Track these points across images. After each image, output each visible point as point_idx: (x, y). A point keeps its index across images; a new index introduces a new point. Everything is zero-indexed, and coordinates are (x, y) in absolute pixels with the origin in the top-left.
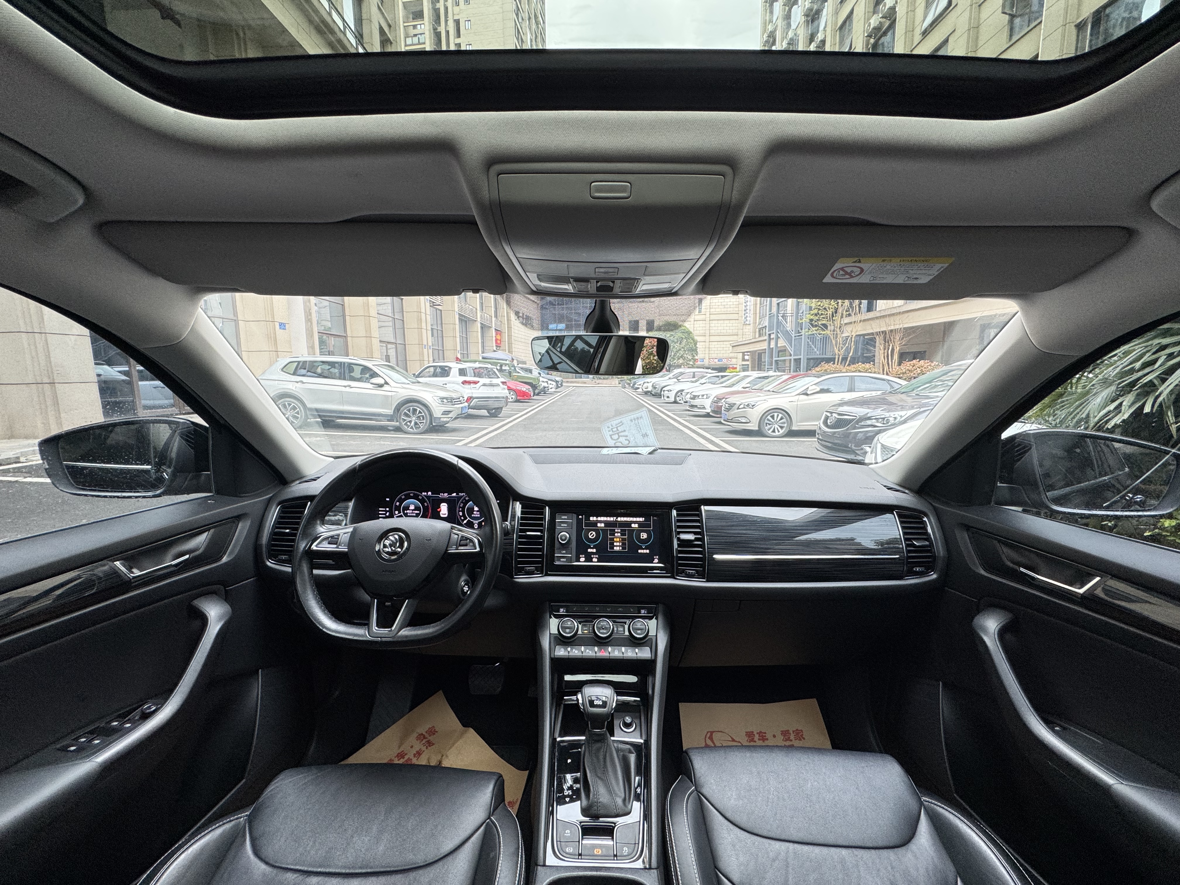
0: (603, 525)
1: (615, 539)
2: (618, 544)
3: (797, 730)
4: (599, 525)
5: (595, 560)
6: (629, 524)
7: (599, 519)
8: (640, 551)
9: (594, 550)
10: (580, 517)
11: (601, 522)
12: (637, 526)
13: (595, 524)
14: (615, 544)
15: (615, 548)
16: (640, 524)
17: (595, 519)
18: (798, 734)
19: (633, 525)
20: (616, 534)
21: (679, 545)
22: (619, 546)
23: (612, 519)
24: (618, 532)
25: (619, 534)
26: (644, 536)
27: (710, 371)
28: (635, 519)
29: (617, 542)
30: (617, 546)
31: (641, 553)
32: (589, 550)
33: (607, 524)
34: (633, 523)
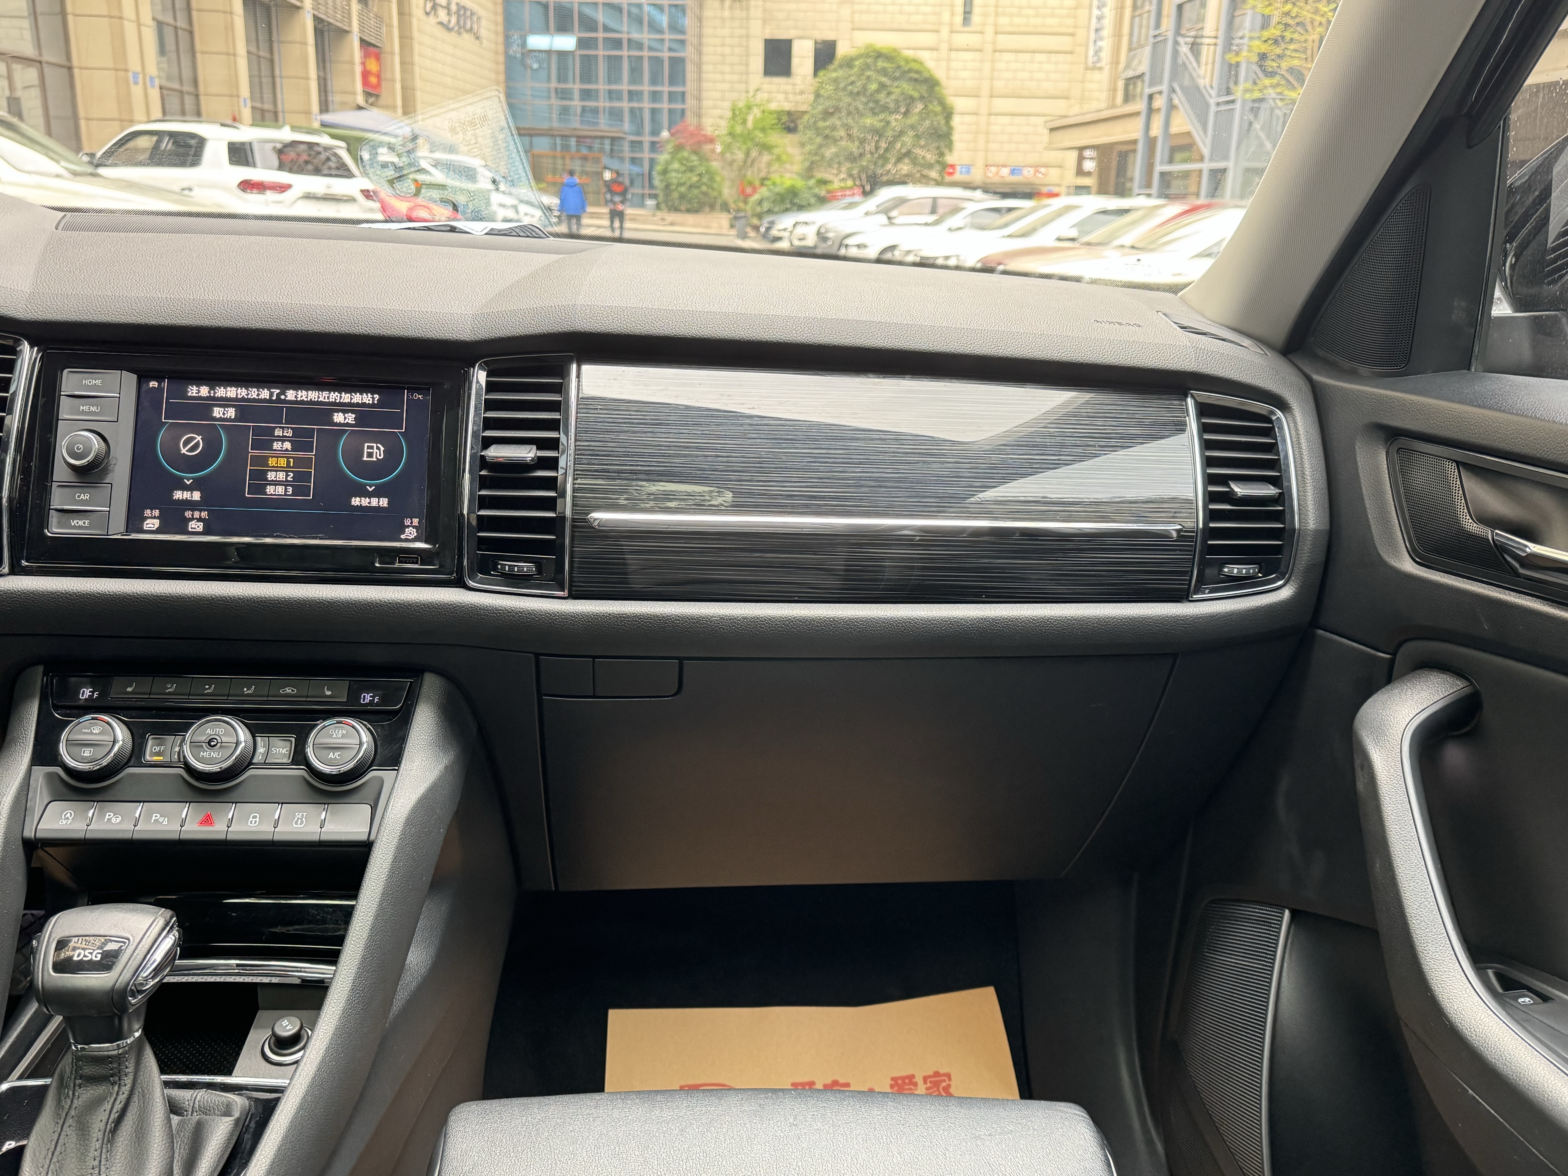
0: (231, 413)
1: (272, 462)
2: (281, 476)
3: (937, 1074)
4: (217, 412)
5: (196, 526)
6: (323, 413)
7: (221, 392)
8: (356, 501)
9: (197, 496)
10: (153, 384)
11: (225, 402)
12: (351, 418)
13: (203, 408)
14: (271, 476)
15: (270, 490)
16: (363, 415)
17: (204, 391)
18: (936, 1084)
19: (339, 418)
20: (277, 445)
21: (484, 483)
22: (285, 484)
23: (265, 394)
24: (283, 439)
25: (288, 445)
26: (375, 452)
27: (978, 194)
28: (346, 398)
29: (276, 469)
30: (276, 483)
31: (360, 508)
32: (178, 495)
33: (245, 409)
34: (338, 411)
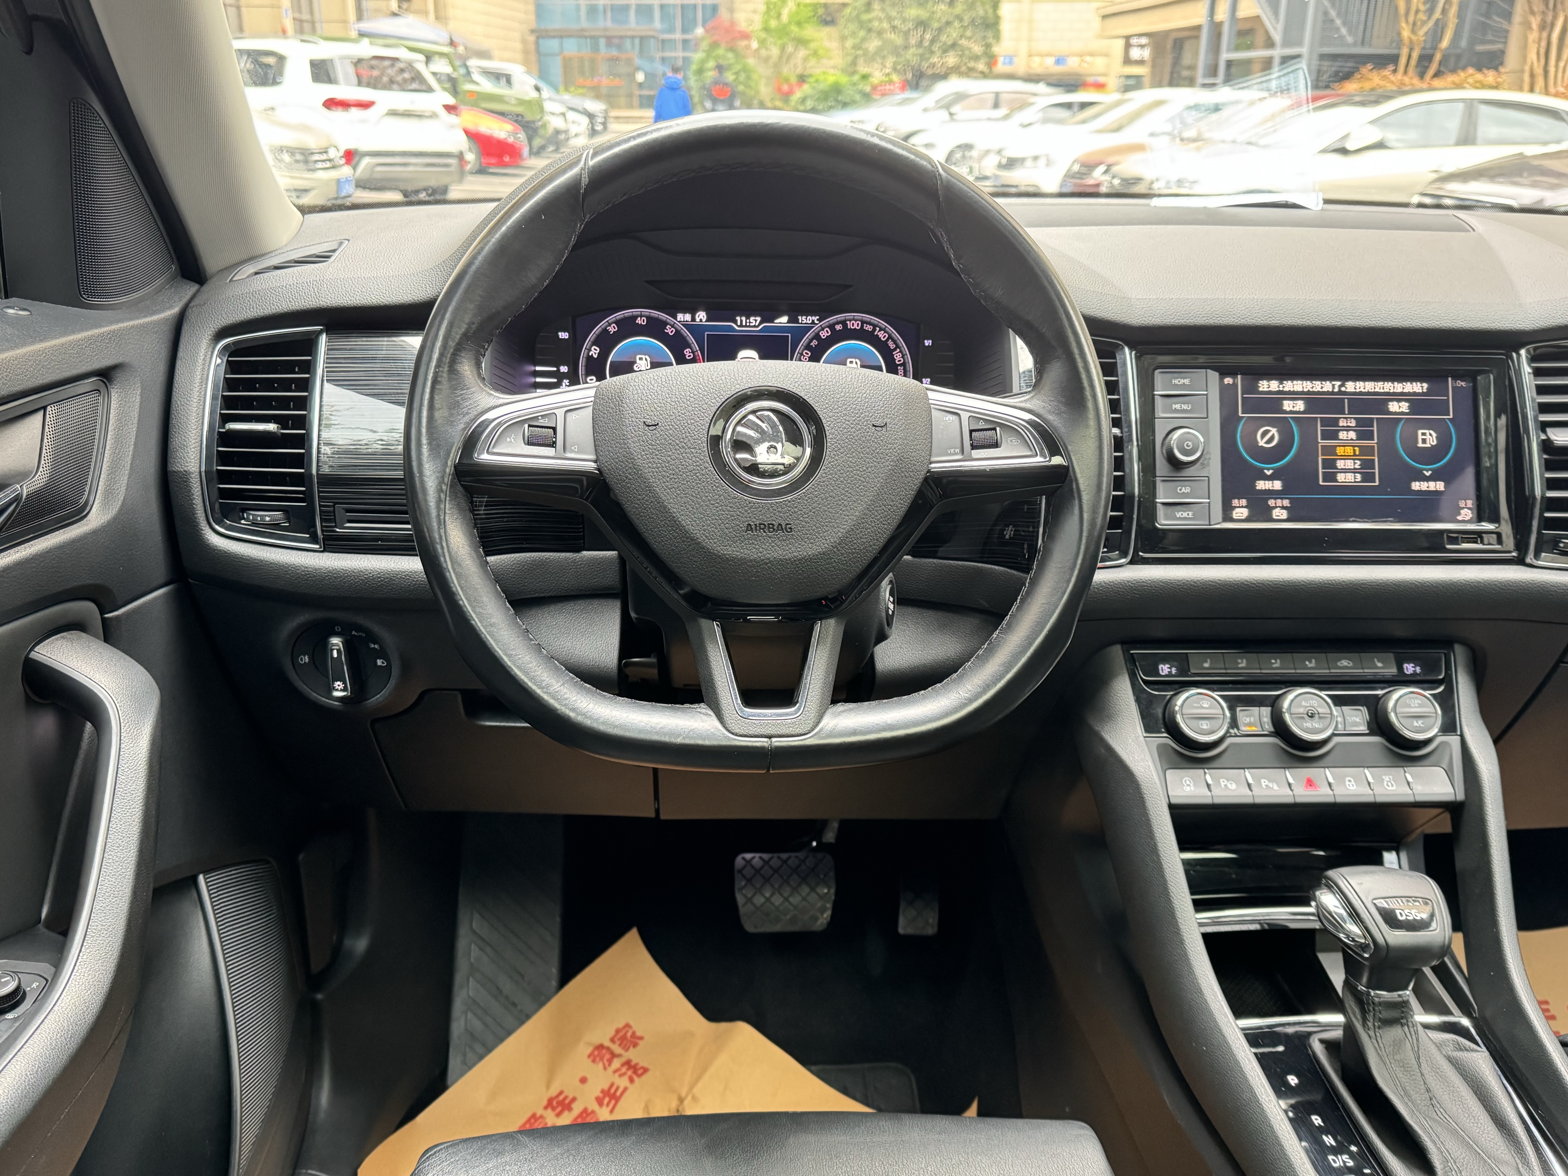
0: (1300, 406)
1: (1340, 451)
2: (1350, 464)
4: (1287, 405)
5: (1279, 513)
6: (1378, 403)
7: (1289, 386)
8: (1416, 486)
9: (1277, 485)
10: (1228, 380)
11: (1294, 396)
12: (1404, 407)
13: (1273, 403)
14: (1340, 464)
15: (1341, 477)
16: (1417, 404)
17: (1274, 385)
19: (1394, 407)
20: (1342, 435)
22: (1354, 471)
23: (1327, 386)
24: (1347, 429)
25: (1352, 435)
26: (1428, 438)
28: (1398, 387)
29: (1345, 458)
30: (1345, 471)
31: (1420, 492)
32: (1261, 485)
33: (1314, 402)
34: (1392, 400)
